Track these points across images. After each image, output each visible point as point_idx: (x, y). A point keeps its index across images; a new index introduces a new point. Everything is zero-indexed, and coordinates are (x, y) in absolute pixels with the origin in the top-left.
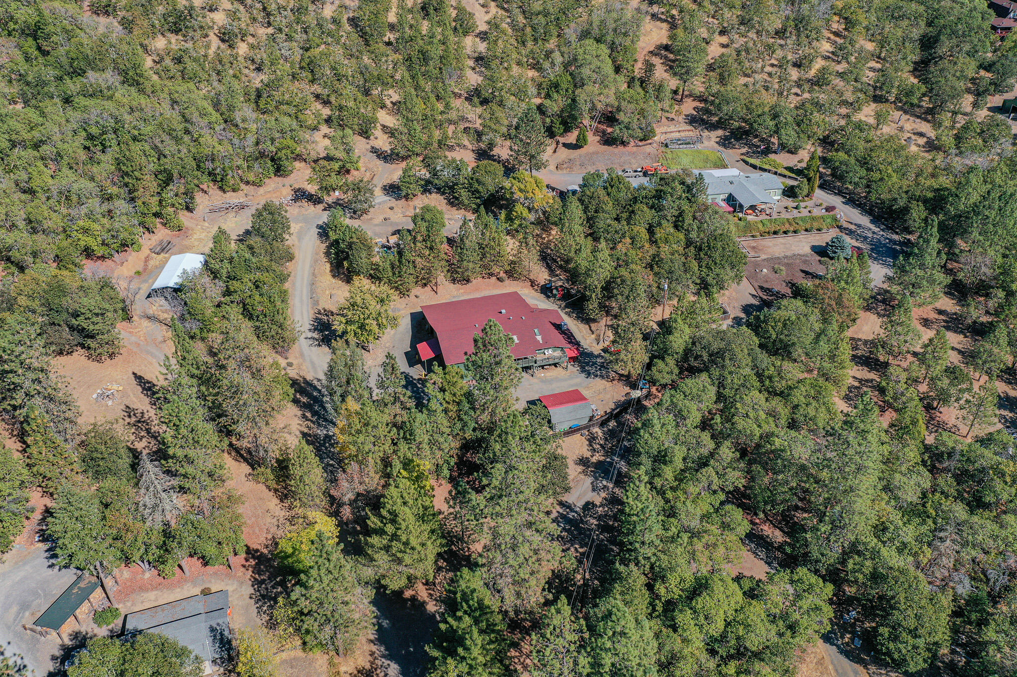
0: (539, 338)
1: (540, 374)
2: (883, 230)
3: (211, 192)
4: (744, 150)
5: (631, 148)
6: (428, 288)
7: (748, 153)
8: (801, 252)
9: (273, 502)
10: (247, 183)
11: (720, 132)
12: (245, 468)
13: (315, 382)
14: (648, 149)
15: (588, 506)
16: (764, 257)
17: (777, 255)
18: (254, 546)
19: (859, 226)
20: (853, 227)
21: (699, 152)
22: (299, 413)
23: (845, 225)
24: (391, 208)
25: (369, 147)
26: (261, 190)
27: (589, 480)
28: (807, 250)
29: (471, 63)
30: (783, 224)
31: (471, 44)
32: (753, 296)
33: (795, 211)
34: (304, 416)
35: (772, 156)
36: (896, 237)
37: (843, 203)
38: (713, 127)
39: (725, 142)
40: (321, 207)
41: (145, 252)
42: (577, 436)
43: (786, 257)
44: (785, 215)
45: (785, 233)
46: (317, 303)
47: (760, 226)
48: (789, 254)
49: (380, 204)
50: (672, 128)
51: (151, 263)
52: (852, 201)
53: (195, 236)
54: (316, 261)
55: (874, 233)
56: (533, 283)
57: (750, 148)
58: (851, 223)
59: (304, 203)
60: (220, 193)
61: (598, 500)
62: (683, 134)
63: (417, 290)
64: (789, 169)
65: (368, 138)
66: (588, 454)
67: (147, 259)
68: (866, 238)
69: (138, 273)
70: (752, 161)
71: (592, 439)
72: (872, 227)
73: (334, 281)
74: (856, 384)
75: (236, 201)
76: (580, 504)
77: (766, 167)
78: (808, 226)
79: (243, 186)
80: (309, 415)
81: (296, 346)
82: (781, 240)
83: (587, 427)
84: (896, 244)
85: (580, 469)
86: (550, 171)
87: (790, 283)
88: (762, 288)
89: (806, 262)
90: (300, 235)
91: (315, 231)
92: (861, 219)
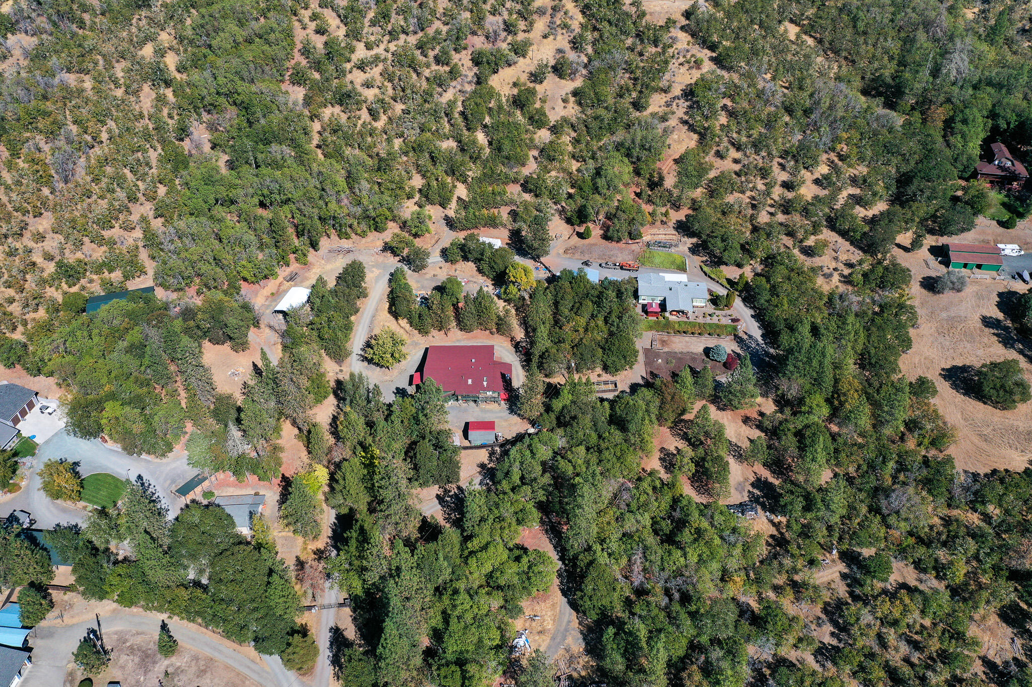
0: (485, 383)
1: (483, 405)
2: (766, 344)
3: (332, 236)
4: (704, 259)
5: (621, 245)
6: (442, 332)
7: (707, 261)
8: (695, 351)
9: (304, 453)
10: (356, 234)
11: (694, 240)
12: (296, 431)
14: (635, 247)
16: (666, 350)
17: (676, 350)
18: (287, 475)
19: (750, 337)
20: (745, 337)
21: (670, 255)
22: (335, 402)
23: (741, 334)
24: (441, 268)
25: (443, 215)
26: (364, 240)
27: (480, 477)
28: (700, 350)
29: (536, 153)
30: (695, 326)
31: (543, 136)
32: (643, 378)
33: (709, 318)
34: (337, 405)
35: (723, 267)
36: (772, 351)
37: (752, 316)
38: (692, 234)
39: (694, 250)
40: (397, 258)
41: (280, 279)
42: (484, 450)
43: (681, 353)
44: (701, 320)
45: (693, 333)
46: (372, 330)
47: (676, 326)
48: (685, 351)
49: (434, 263)
50: (662, 231)
51: (282, 288)
52: (759, 316)
53: (314, 271)
54: (381, 300)
55: (758, 344)
56: (512, 339)
57: (710, 257)
58: (746, 333)
59: (389, 254)
60: (338, 238)
62: (667, 237)
63: (434, 332)
64: (729, 281)
65: (444, 208)
66: (487, 462)
67: (280, 285)
68: (749, 347)
69: (273, 294)
70: (706, 269)
71: (492, 454)
72: (760, 340)
73: (389, 315)
74: (675, 452)
75: (346, 246)
77: (713, 276)
78: (712, 331)
79: (353, 236)
80: (340, 404)
81: (349, 359)
82: (687, 339)
83: (492, 446)
84: (767, 356)
85: (479, 469)
86: (558, 254)
87: (673, 373)
88: (651, 373)
89: (694, 359)
90: (377, 279)
91: (388, 277)
92: (756, 331)
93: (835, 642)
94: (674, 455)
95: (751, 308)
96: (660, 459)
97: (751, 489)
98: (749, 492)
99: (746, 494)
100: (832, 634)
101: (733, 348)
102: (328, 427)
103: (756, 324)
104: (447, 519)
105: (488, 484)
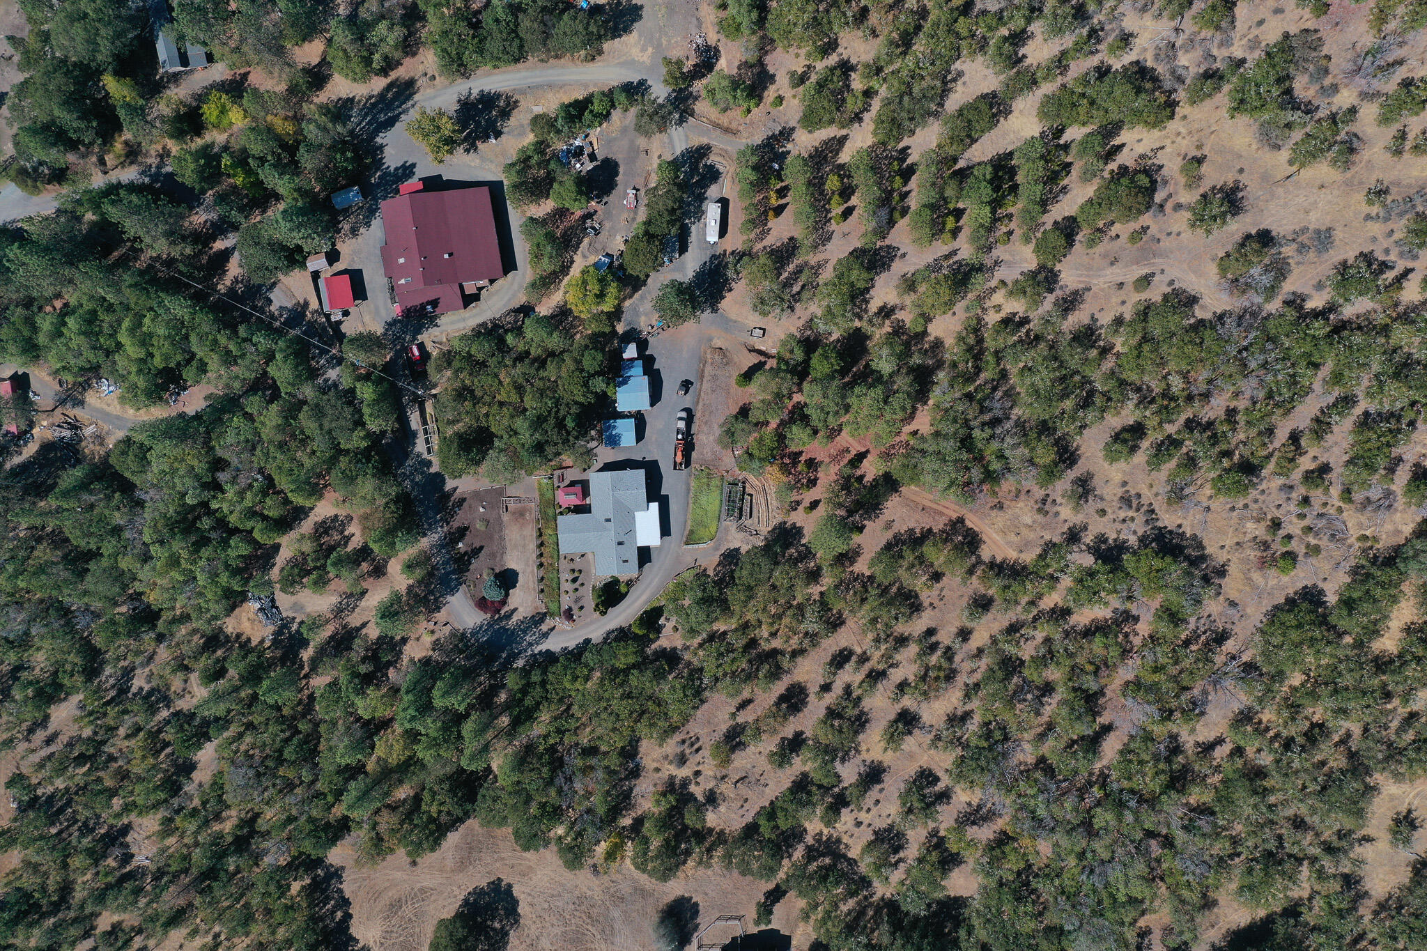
0: (403, 281)
2: (534, 655)
4: (711, 573)
7: (706, 576)
8: (508, 557)
13: (411, 102)
14: (730, 460)
15: (270, 301)
16: (505, 518)
17: (507, 532)
19: (545, 635)
20: (545, 628)
21: (716, 519)
22: (375, 93)
23: (549, 622)
27: (289, 306)
28: (512, 564)
32: (455, 488)
33: (570, 577)
34: (371, 97)
36: (520, 663)
39: (731, 556)
43: (502, 539)
44: (564, 566)
50: (775, 503)
54: (586, 85)
55: (531, 644)
58: (550, 630)
59: (695, 61)
61: (273, 308)
64: (662, 611)
68: (525, 632)
70: (688, 574)
72: (543, 647)
76: (272, 296)
80: (373, 100)
81: (458, 80)
84: (509, 656)
85: (302, 302)
86: (710, 340)
87: (466, 529)
88: (464, 500)
89: (493, 556)
90: (631, 63)
91: (635, 79)
92: (554, 644)
93: (134, 689)
94: (342, 532)
95: (605, 639)
96: (336, 516)
97: (298, 620)
98: (294, 618)
99: (291, 614)
100: (141, 689)
101: (520, 610)
102: (334, 98)
103: (571, 645)
104: (236, 281)
105: (281, 316)
